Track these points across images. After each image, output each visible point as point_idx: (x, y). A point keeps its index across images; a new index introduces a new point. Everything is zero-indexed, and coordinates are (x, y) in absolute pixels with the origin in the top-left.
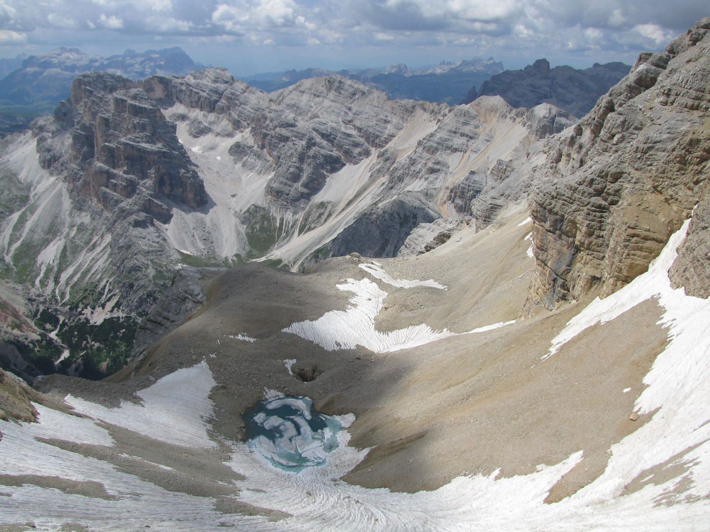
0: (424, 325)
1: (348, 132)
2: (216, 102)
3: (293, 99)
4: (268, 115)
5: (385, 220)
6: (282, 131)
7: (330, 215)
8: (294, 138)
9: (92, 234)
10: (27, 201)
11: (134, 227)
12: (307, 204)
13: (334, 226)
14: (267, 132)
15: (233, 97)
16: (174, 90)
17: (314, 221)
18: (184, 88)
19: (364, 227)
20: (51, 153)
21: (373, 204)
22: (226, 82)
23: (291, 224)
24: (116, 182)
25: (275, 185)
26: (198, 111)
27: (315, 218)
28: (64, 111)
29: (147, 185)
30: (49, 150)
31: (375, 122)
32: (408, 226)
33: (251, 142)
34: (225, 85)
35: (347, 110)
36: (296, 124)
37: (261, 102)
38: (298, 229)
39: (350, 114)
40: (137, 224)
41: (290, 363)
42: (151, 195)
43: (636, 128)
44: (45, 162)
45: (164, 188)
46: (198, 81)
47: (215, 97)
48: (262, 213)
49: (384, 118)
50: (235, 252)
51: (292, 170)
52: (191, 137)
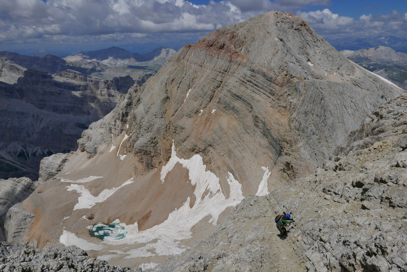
0: (105, 189)
41: (84, 217)
43: (153, 125)
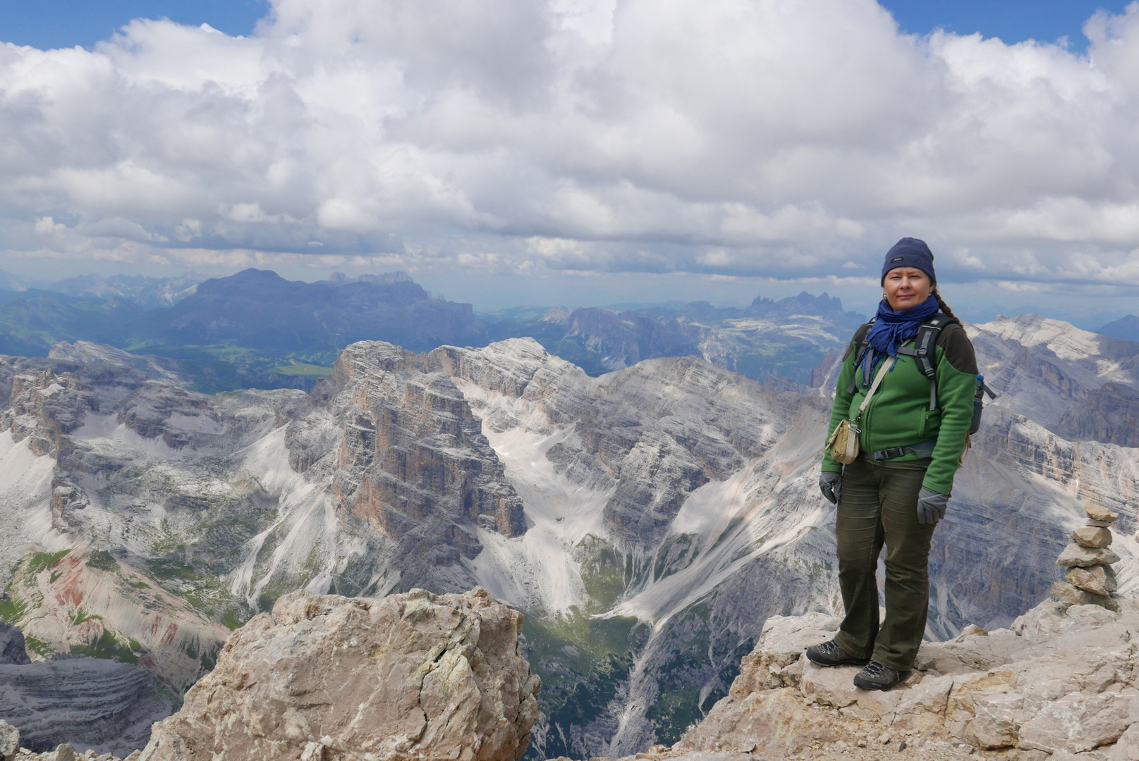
1: (712, 435)
2: (525, 385)
3: (633, 387)
4: (601, 408)
5: (789, 571)
6: (622, 431)
7: (696, 554)
8: (641, 444)
9: (370, 571)
10: (275, 518)
11: (435, 566)
12: (662, 535)
13: (704, 570)
14: (600, 431)
15: (548, 379)
16: (467, 366)
17: (675, 561)
18: (480, 364)
19: (757, 579)
20: (308, 451)
21: (758, 541)
22: (538, 358)
23: (643, 564)
24: (406, 499)
25: (619, 509)
26: (499, 395)
27: (675, 557)
28: (324, 392)
29: (449, 505)
30: (304, 447)
31: (747, 422)
32: (821, 580)
33: (577, 443)
34: (536, 362)
35: (708, 405)
36: (641, 421)
37: (588, 388)
38: (653, 572)
39: (713, 410)
40: (440, 561)
42: (455, 520)
44: (298, 463)
45: (470, 509)
46: (500, 355)
47: (523, 378)
48: (602, 546)
49: (759, 417)
50: (570, 603)
51: (641, 488)
52: (492, 432)
